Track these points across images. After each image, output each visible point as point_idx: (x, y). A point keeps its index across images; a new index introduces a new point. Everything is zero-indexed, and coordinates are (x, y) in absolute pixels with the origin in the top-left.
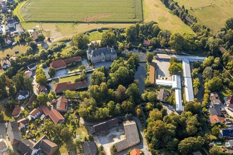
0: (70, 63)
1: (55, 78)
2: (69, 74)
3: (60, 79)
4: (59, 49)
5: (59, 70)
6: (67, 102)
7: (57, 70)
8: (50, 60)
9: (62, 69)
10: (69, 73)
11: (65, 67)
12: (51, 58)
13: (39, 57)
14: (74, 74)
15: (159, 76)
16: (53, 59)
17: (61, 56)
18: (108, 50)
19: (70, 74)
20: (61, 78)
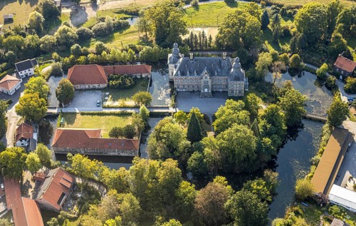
0: (117, 79)
1: (69, 110)
2: (105, 107)
3: (79, 116)
4: (106, 34)
5: (86, 90)
6: (69, 185)
7: (81, 90)
8: (73, 59)
9: (94, 89)
10: (107, 104)
11: (102, 86)
12: (78, 53)
13: (53, 45)
14: (118, 111)
15: (348, 174)
16: (82, 58)
17: (104, 53)
18: (224, 63)
19: (109, 107)
20: (82, 114)
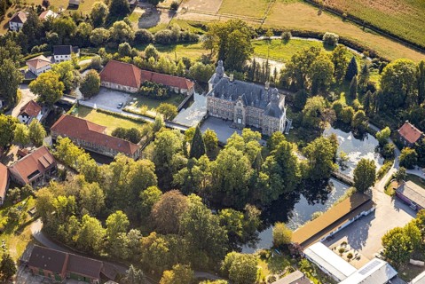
1: (87, 104)
2: (124, 111)
3: (94, 112)
4: (167, 42)
7: (110, 89)
8: (117, 57)
9: (124, 92)
10: (127, 108)
11: (133, 90)
13: (105, 39)
14: (136, 117)
16: (127, 58)
17: (152, 58)
19: (128, 112)
20: (98, 111)
